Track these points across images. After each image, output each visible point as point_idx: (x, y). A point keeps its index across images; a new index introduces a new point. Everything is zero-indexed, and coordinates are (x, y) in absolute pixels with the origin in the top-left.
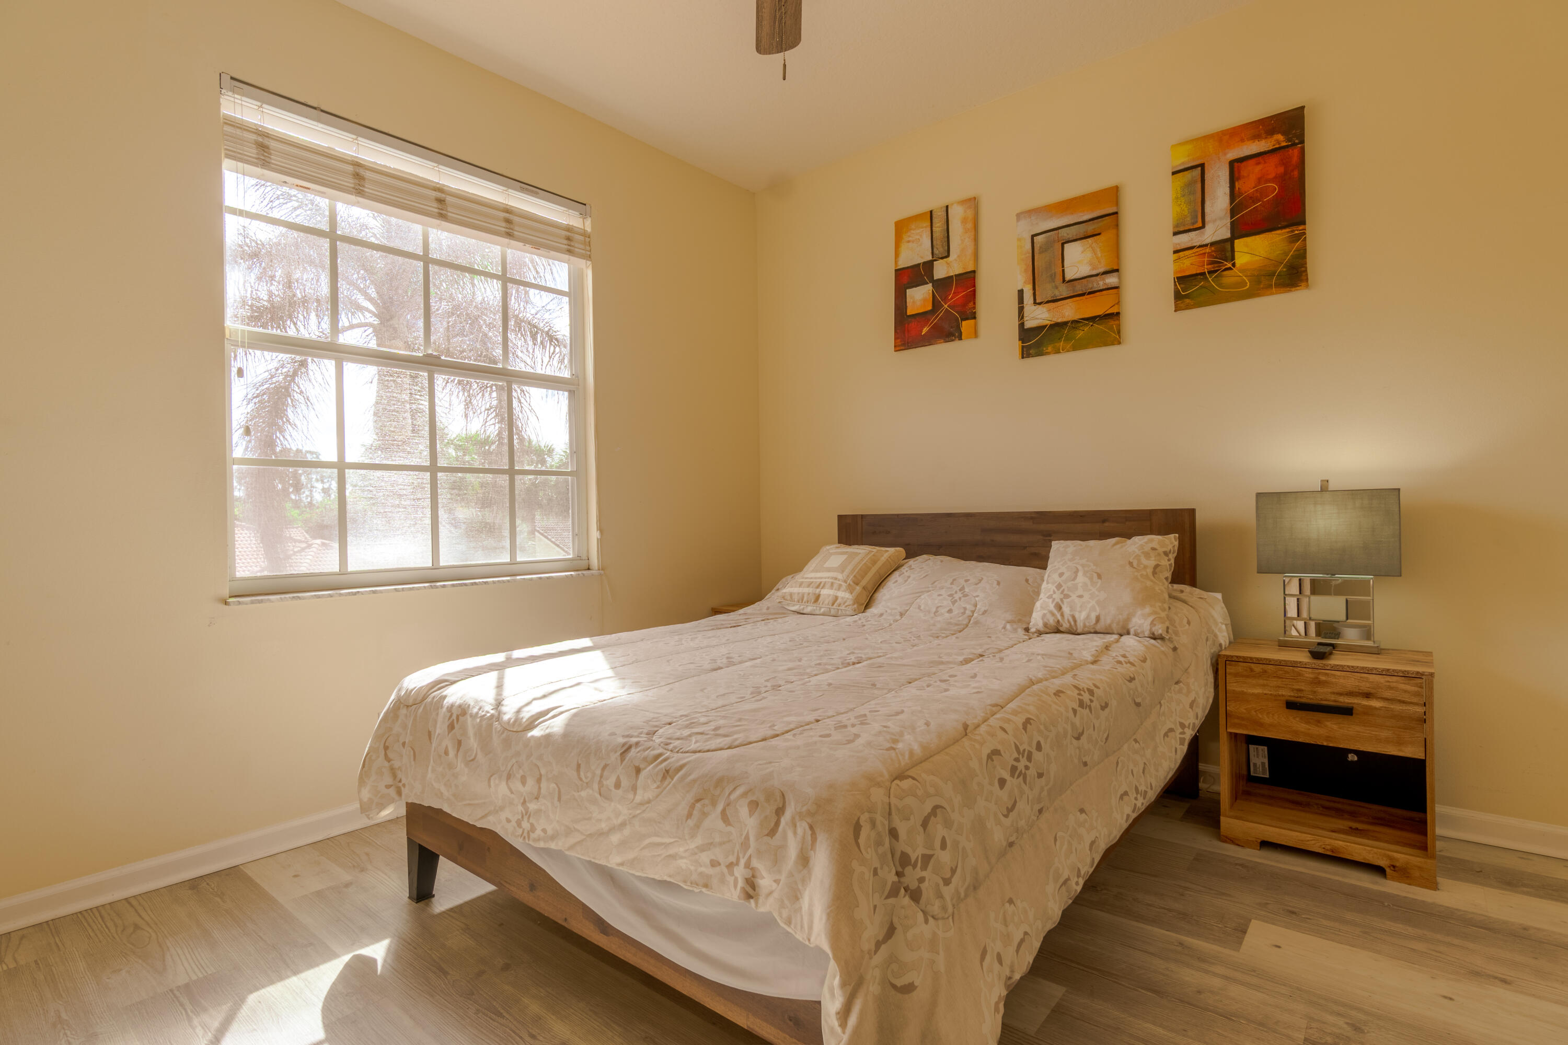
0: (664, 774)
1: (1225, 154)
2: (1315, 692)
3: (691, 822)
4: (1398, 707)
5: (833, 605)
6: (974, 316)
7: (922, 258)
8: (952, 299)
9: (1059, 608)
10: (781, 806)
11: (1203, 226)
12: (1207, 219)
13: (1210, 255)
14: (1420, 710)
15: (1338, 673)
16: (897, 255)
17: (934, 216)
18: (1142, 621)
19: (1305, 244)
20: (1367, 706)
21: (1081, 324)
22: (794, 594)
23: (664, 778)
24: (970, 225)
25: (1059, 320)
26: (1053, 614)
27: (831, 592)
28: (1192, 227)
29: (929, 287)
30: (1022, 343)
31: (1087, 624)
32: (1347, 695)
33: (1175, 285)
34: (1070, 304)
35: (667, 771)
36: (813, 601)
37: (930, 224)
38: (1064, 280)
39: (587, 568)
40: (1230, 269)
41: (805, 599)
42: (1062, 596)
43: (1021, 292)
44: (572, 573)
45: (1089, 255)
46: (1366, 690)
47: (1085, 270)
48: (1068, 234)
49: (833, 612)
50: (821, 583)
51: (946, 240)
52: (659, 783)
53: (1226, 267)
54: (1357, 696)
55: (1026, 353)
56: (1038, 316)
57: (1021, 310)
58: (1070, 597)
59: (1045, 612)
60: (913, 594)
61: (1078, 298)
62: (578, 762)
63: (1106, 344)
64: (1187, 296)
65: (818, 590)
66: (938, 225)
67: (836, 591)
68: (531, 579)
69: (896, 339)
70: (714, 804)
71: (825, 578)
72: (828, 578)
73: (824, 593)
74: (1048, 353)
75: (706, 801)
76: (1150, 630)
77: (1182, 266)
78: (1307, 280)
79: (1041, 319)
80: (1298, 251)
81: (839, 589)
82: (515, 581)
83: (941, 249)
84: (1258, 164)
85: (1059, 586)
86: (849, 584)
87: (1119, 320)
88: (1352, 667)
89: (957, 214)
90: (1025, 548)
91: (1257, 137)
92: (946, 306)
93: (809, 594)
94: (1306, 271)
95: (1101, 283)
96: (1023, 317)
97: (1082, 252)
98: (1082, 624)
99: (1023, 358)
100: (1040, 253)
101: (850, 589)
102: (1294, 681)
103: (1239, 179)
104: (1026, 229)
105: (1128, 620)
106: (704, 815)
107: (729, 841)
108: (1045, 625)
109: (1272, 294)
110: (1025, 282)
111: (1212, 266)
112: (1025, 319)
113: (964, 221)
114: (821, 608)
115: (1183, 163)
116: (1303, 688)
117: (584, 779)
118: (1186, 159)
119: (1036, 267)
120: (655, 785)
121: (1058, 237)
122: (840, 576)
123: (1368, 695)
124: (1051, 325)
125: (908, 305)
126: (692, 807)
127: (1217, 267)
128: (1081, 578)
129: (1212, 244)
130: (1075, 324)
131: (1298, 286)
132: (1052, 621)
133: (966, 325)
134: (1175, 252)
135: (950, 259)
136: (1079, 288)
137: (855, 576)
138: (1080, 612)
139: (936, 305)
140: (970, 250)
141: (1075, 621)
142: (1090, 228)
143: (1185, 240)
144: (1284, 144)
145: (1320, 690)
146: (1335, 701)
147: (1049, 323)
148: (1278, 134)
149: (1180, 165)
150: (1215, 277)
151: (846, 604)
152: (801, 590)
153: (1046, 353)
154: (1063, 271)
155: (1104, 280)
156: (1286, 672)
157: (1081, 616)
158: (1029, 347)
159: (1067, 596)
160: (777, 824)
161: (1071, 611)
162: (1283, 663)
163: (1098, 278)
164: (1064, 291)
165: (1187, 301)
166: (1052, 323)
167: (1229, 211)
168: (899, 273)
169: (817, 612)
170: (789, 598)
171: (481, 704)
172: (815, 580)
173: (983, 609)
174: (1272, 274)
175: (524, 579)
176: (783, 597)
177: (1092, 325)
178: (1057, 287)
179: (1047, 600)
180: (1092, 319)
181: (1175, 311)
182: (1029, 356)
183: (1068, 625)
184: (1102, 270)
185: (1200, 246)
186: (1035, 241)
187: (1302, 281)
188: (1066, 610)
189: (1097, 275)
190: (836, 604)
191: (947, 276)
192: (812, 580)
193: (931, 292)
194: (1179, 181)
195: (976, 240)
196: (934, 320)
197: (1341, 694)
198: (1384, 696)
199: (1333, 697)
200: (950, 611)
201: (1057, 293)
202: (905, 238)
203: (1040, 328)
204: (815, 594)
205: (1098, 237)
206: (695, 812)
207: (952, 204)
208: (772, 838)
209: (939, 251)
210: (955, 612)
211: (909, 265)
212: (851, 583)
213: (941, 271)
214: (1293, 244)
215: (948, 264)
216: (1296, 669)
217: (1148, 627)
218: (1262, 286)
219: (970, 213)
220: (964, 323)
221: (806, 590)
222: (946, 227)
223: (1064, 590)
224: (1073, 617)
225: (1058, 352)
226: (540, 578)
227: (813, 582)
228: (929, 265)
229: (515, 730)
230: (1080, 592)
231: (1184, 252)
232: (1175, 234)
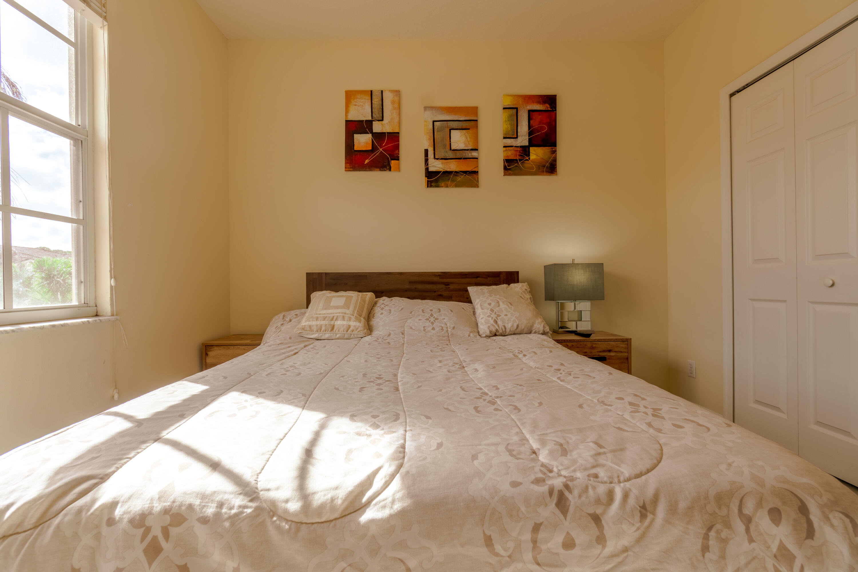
0: (640, 512)
1: (526, 106)
2: (591, 352)
3: (712, 555)
4: (620, 354)
5: (347, 331)
6: (397, 159)
7: (365, 117)
8: (385, 146)
9: (496, 322)
10: (800, 504)
11: (517, 138)
12: (519, 134)
13: (520, 152)
14: (626, 354)
15: (599, 343)
16: (347, 111)
17: (373, 94)
18: (539, 326)
19: (556, 155)
20: (609, 355)
21: (460, 174)
22: (313, 326)
23: (643, 516)
24: (396, 106)
25: (448, 170)
26: (494, 326)
27: (345, 323)
28: (512, 137)
29: (370, 136)
30: (428, 179)
31: (512, 330)
32: (603, 352)
33: (504, 163)
34: (454, 162)
35: (644, 507)
36: (329, 330)
37: (370, 98)
38: (451, 149)
39: (95, 314)
40: (527, 160)
41: (323, 329)
42: (496, 316)
43: (426, 151)
44: (90, 320)
45: (463, 139)
46: (609, 349)
47: (461, 146)
48: (453, 125)
49: (346, 336)
50: (333, 317)
51: (381, 110)
52: (638, 525)
53: (526, 159)
54: (606, 352)
55: (429, 184)
56: (436, 166)
57: (426, 160)
58: (501, 316)
59: (489, 325)
60: (401, 320)
61: (458, 160)
62: (484, 534)
63: (472, 187)
64: (509, 169)
65: (332, 322)
66: (376, 100)
67: (348, 322)
68: (43, 328)
69: (346, 163)
70: (728, 525)
71: (337, 313)
72: (339, 313)
73: (338, 323)
74: (442, 187)
75: (718, 526)
76: (543, 330)
77: (507, 154)
78: (556, 172)
79: (438, 167)
80: (554, 158)
81: (350, 320)
82: (21, 330)
83: (378, 115)
84: (540, 115)
85: (492, 310)
86: (356, 316)
87: (478, 175)
88: (605, 339)
89: (388, 98)
90: (435, 292)
91: (539, 103)
92: (381, 150)
93: (326, 325)
94: (556, 167)
95: (470, 154)
96: (428, 165)
97: (460, 137)
98: (509, 330)
99: (428, 187)
100: (437, 131)
101: (358, 319)
102: (584, 348)
103: (532, 119)
104: (430, 116)
105: (532, 326)
106: (725, 541)
107: (754, 558)
108: (491, 332)
109: (544, 175)
110: (429, 146)
111: (521, 157)
112: (429, 166)
113: (393, 102)
114: (336, 334)
115: (508, 105)
116: (587, 351)
117: (502, 552)
118: (510, 103)
119: (435, 138)
120: (634, 528)
121: (448, 125)
122: (348, 311)
123: (610, 351)
124: (444, 172)
125: (355, 144)
126: (706, 537)
127: (523, 158)
128: (502, 306)
129: (521, 147)
130: (456, 173)
131: (554, 174)
132: (494, 330)
133: (393, 163)
134: (504, 147)
135: (383, 122)
136: (459, 155)
137: (358, 311)
138: (508, 323)
139: (374, 149)
140: (396, 120)
141: (505, 328)
142: (465, 125)
143: (509, 142)
144: (549, 109)
145: (593, 351)
146: (599, 355)
147: (442, 170)
148: (547, 104)
149: (507, 105)
150: (521, 163)
151: (358, 330)
152: (318, 323)
153: (441, 186)
154: (450, 144)
155: (471, 153)
156: (581, 345)
157: (509, 326)
158: (431, 182)
159: (499, 316)
160: (810, 523)
161: (503, 323)
162: (580, 341)
163: (468, 152)
164: (450, 155)
165: (510, 171)
166: (444, 171)
167: (528, 133)
168: (348, 123)
169: (333, 338)
170: (308, 329)
171: (218, 498)
172: (328, 315)
173: (452, 326)
174: (544, 166)
175: (34, 328)
176: (303, 329)
177: (465, 176)
178: (447, 152)
179: (487, 318)
180: (465, 172)
181: (504, 175)
182: (431, 186)
183: (502, 331)
184: (470, 148)
185: (516, 147)
186: (435, 124)
187: (555, 171)
188: (500, 323)
189: (468, 150)
190: (349, 331)
191: (382, 132)
192: (325, 315)
193: (371, 139)
194: (507, 113)
195: (399, 114)
196: (373, 156)
197: (600, 352)
198: (615, 351)
199: (598, 354)
200: (433, 329)
201: (447, 155)
202: (353, 102)
203: (437, 173)
204: (331, 325)
205: (468, 130)
206: (712, 542)
207: (385, 91)
208: (813, 539)
209: (377, 115)
210: (437, 329)
211: (356, 120)
212: (357, 315)
213: (377, 127)
214: (552, 155)
215: (382, 125)
216: (584, 343)
217: (542, 329)
218: (540, 171)
219: (396, 99)
220: (392, 161)
221: (323, 323)
222: (381, 103)
223: (496, 312)
224: (505, 327)
225: (447, 187)
226: (54, 326)
227: (327, 316)
228: (369, 123)
229: (323, 519)
230: (505, 313)
231: (509, 148)
232: (504, 138)
